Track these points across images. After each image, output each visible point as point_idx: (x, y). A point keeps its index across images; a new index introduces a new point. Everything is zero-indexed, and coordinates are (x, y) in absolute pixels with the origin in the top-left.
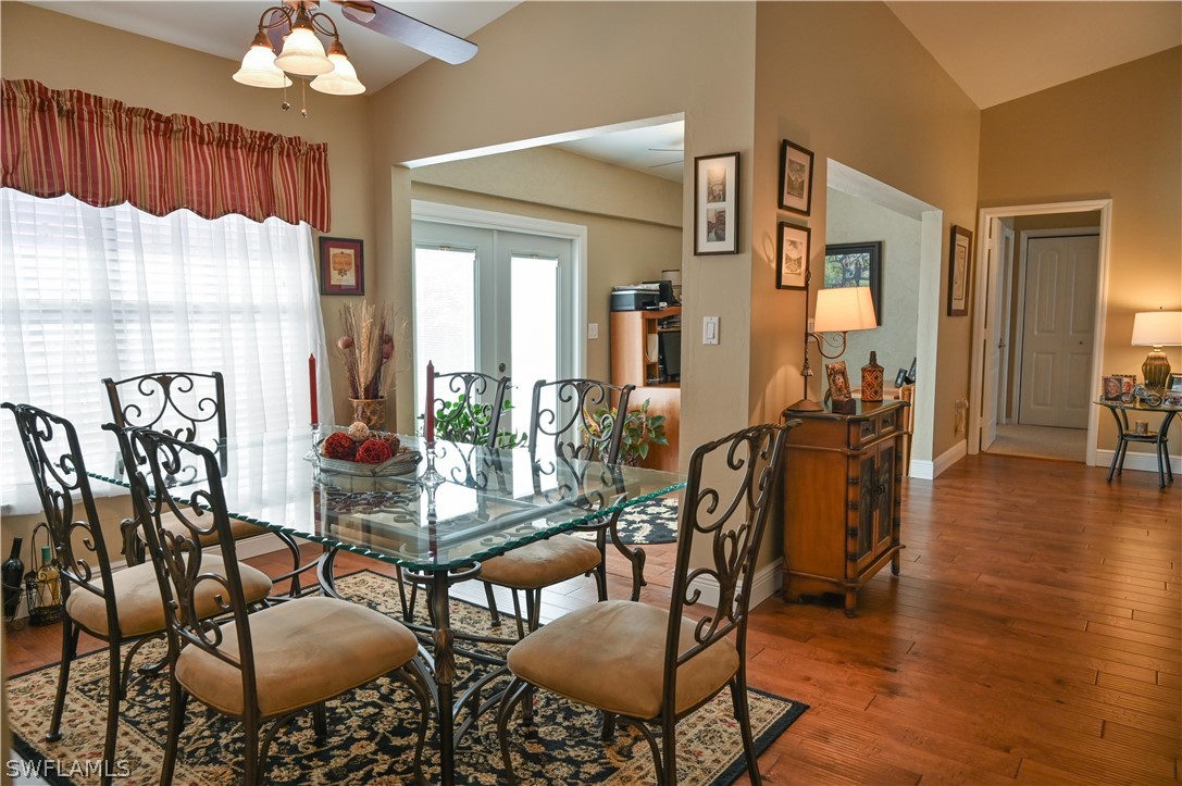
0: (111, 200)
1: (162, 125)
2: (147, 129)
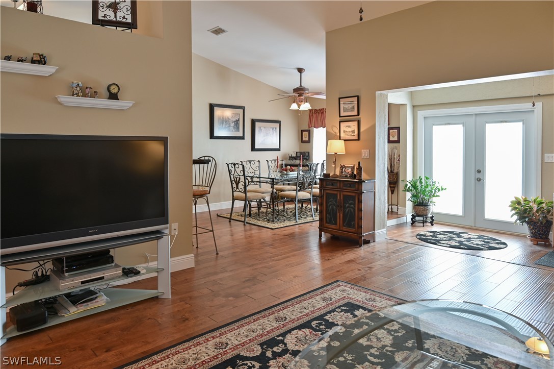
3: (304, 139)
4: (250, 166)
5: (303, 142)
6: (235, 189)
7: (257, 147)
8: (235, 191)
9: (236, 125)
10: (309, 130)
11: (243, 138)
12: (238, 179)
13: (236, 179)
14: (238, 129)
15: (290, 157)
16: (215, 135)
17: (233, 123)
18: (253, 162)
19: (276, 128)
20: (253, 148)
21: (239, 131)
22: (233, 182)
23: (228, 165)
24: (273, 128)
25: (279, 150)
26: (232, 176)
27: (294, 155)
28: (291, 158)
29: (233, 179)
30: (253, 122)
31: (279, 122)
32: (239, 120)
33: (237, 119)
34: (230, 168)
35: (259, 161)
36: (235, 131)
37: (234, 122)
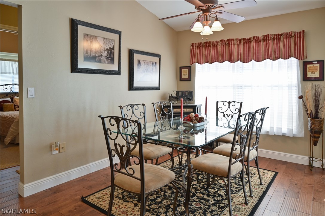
0: (234, 61)
1: (247, 41)
2: (244, 43)
3: (183, 77)
4: (133, 112)
5: (181, 79)
6: (118, 167)
7: (135, 85)
8: (118, 171)
9: (110, 55)
10: (190, 67)
11: (118, 73)
12: (125, 150)
13: (122, 149)
14: (112, 60)
15: (169, 97)
16: (79, 67)
17: (106, 52)
18: (135, 107)
19: (156, 63)
20: (131, 87)
21: (113, 63)
22: (114, 153)
23: (103, 119)
24: (153, 63)
25: (158, 89)
26: (111, 143)
27: (174, 95)
28: (171, 98)
29: (112, 147)
30: (131, 53)
31: (158, 56)
32: (113, 49)
33: (112, 47)
34: (108, 126)
35: (143, 105)
36: (108, 63)
37: (108, 50)
